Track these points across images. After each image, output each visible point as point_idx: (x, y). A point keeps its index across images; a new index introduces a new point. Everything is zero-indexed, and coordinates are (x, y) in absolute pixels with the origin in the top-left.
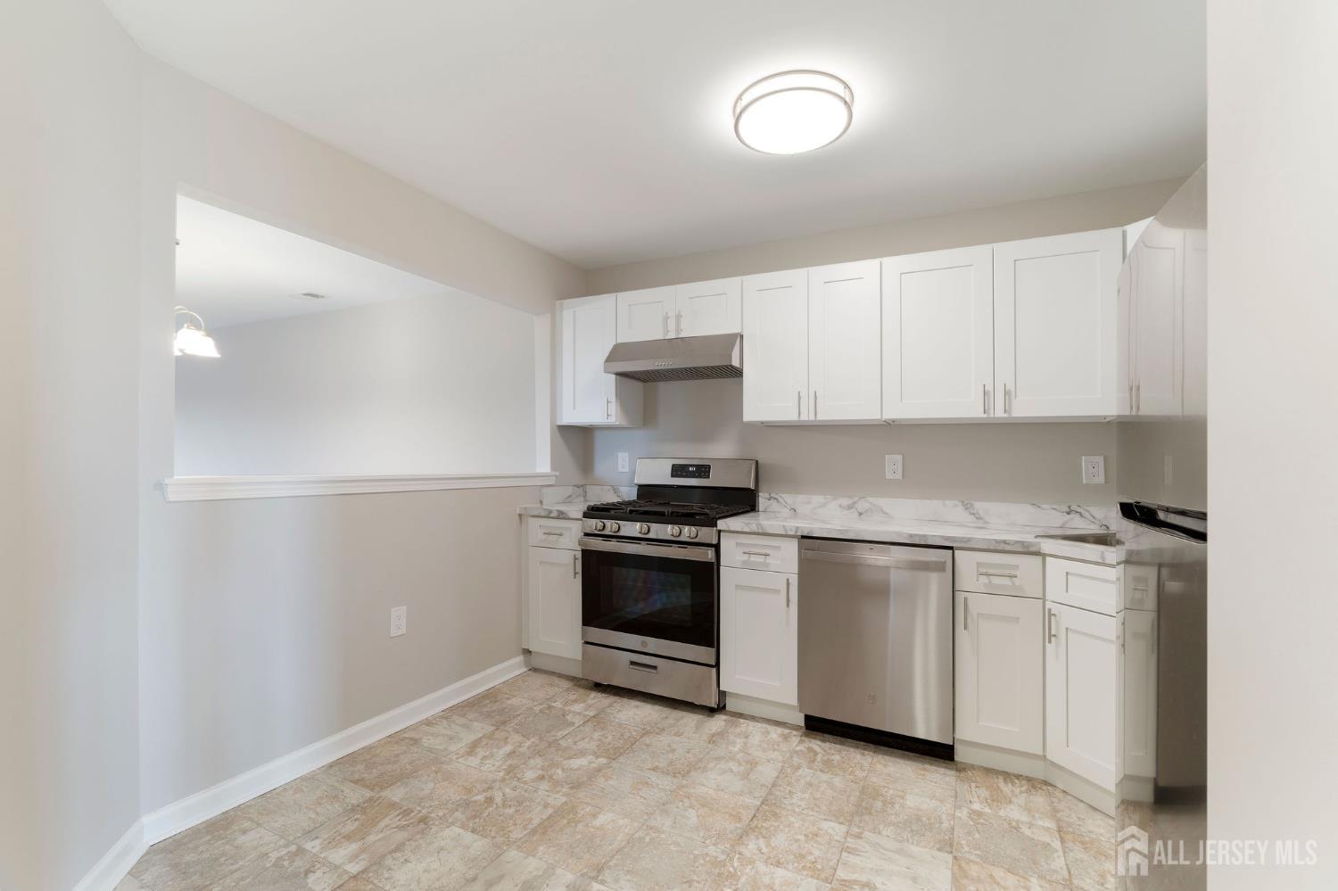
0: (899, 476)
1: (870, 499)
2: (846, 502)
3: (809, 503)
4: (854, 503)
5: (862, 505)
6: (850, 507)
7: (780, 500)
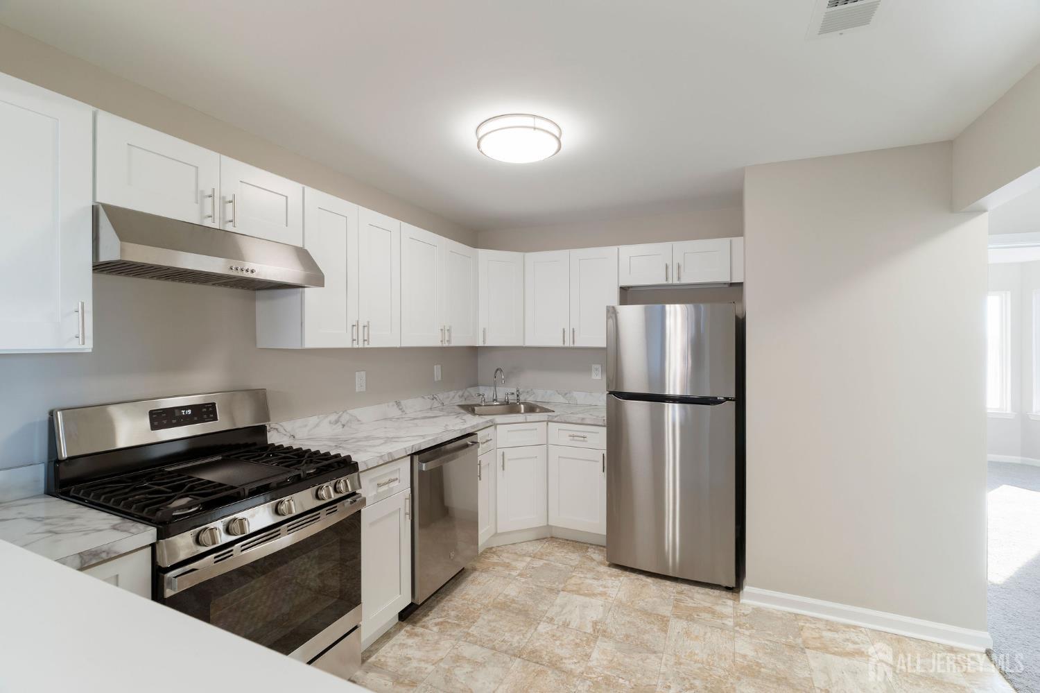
0: (364, 389)
1: (350, 411)
2: (333, 417)
3: (306, 426)
4: (340, 417)
5: (345, 417)
6: (337, 422)
7: (281, 429)
